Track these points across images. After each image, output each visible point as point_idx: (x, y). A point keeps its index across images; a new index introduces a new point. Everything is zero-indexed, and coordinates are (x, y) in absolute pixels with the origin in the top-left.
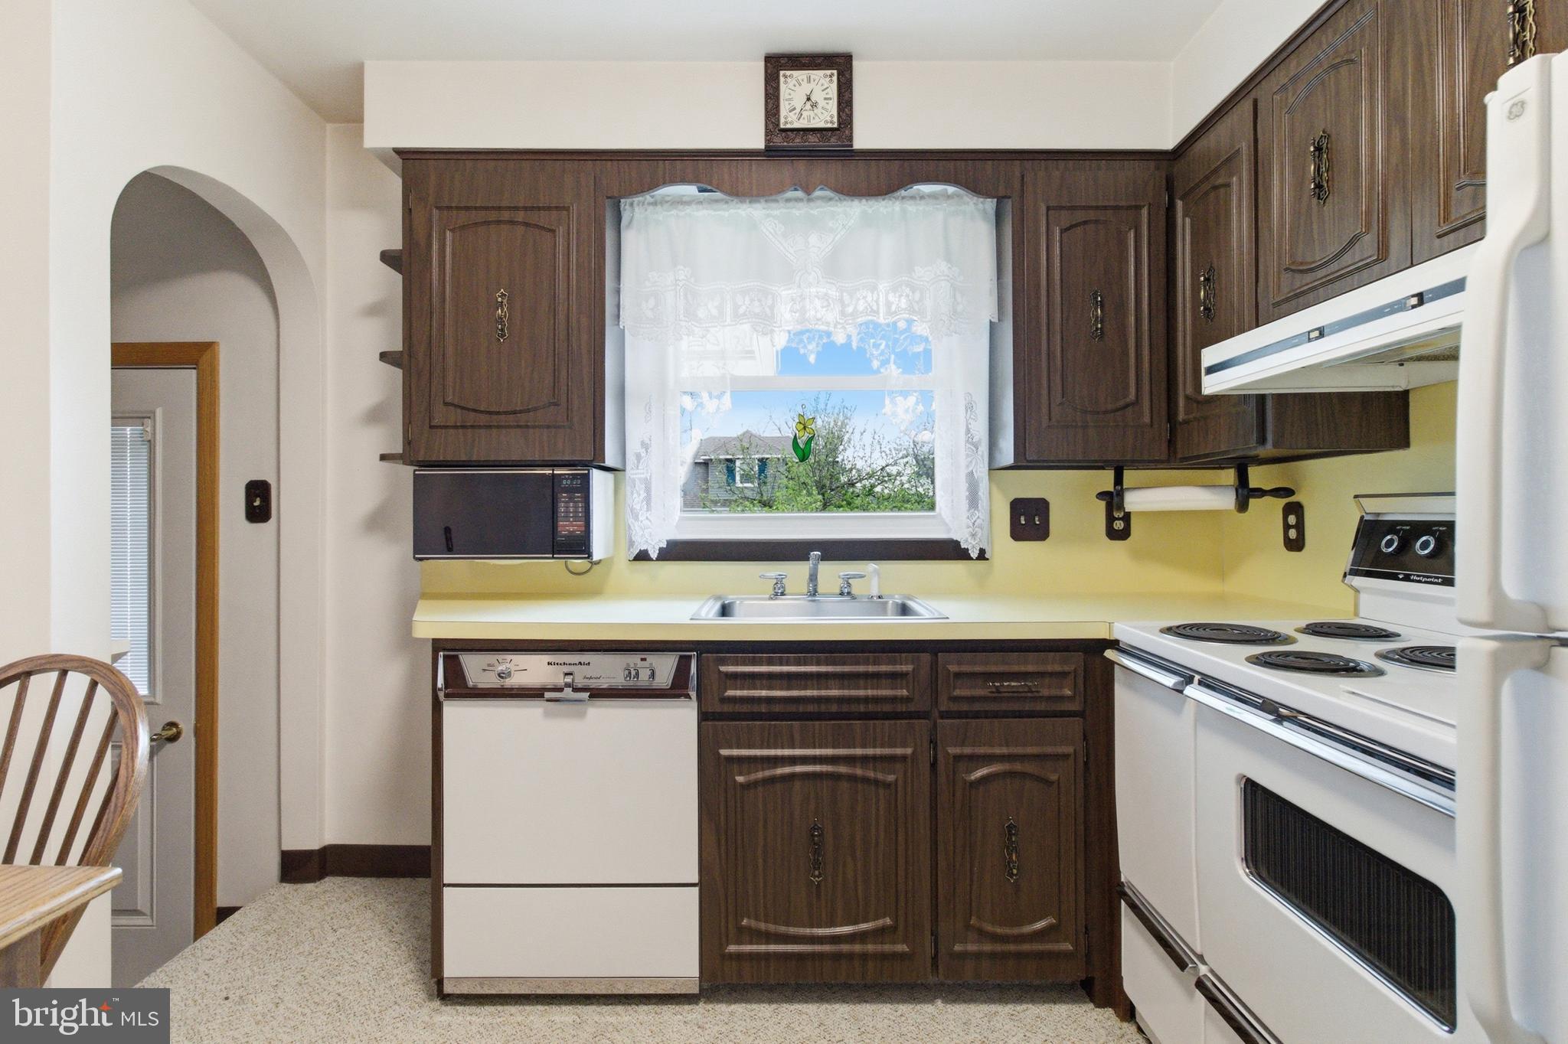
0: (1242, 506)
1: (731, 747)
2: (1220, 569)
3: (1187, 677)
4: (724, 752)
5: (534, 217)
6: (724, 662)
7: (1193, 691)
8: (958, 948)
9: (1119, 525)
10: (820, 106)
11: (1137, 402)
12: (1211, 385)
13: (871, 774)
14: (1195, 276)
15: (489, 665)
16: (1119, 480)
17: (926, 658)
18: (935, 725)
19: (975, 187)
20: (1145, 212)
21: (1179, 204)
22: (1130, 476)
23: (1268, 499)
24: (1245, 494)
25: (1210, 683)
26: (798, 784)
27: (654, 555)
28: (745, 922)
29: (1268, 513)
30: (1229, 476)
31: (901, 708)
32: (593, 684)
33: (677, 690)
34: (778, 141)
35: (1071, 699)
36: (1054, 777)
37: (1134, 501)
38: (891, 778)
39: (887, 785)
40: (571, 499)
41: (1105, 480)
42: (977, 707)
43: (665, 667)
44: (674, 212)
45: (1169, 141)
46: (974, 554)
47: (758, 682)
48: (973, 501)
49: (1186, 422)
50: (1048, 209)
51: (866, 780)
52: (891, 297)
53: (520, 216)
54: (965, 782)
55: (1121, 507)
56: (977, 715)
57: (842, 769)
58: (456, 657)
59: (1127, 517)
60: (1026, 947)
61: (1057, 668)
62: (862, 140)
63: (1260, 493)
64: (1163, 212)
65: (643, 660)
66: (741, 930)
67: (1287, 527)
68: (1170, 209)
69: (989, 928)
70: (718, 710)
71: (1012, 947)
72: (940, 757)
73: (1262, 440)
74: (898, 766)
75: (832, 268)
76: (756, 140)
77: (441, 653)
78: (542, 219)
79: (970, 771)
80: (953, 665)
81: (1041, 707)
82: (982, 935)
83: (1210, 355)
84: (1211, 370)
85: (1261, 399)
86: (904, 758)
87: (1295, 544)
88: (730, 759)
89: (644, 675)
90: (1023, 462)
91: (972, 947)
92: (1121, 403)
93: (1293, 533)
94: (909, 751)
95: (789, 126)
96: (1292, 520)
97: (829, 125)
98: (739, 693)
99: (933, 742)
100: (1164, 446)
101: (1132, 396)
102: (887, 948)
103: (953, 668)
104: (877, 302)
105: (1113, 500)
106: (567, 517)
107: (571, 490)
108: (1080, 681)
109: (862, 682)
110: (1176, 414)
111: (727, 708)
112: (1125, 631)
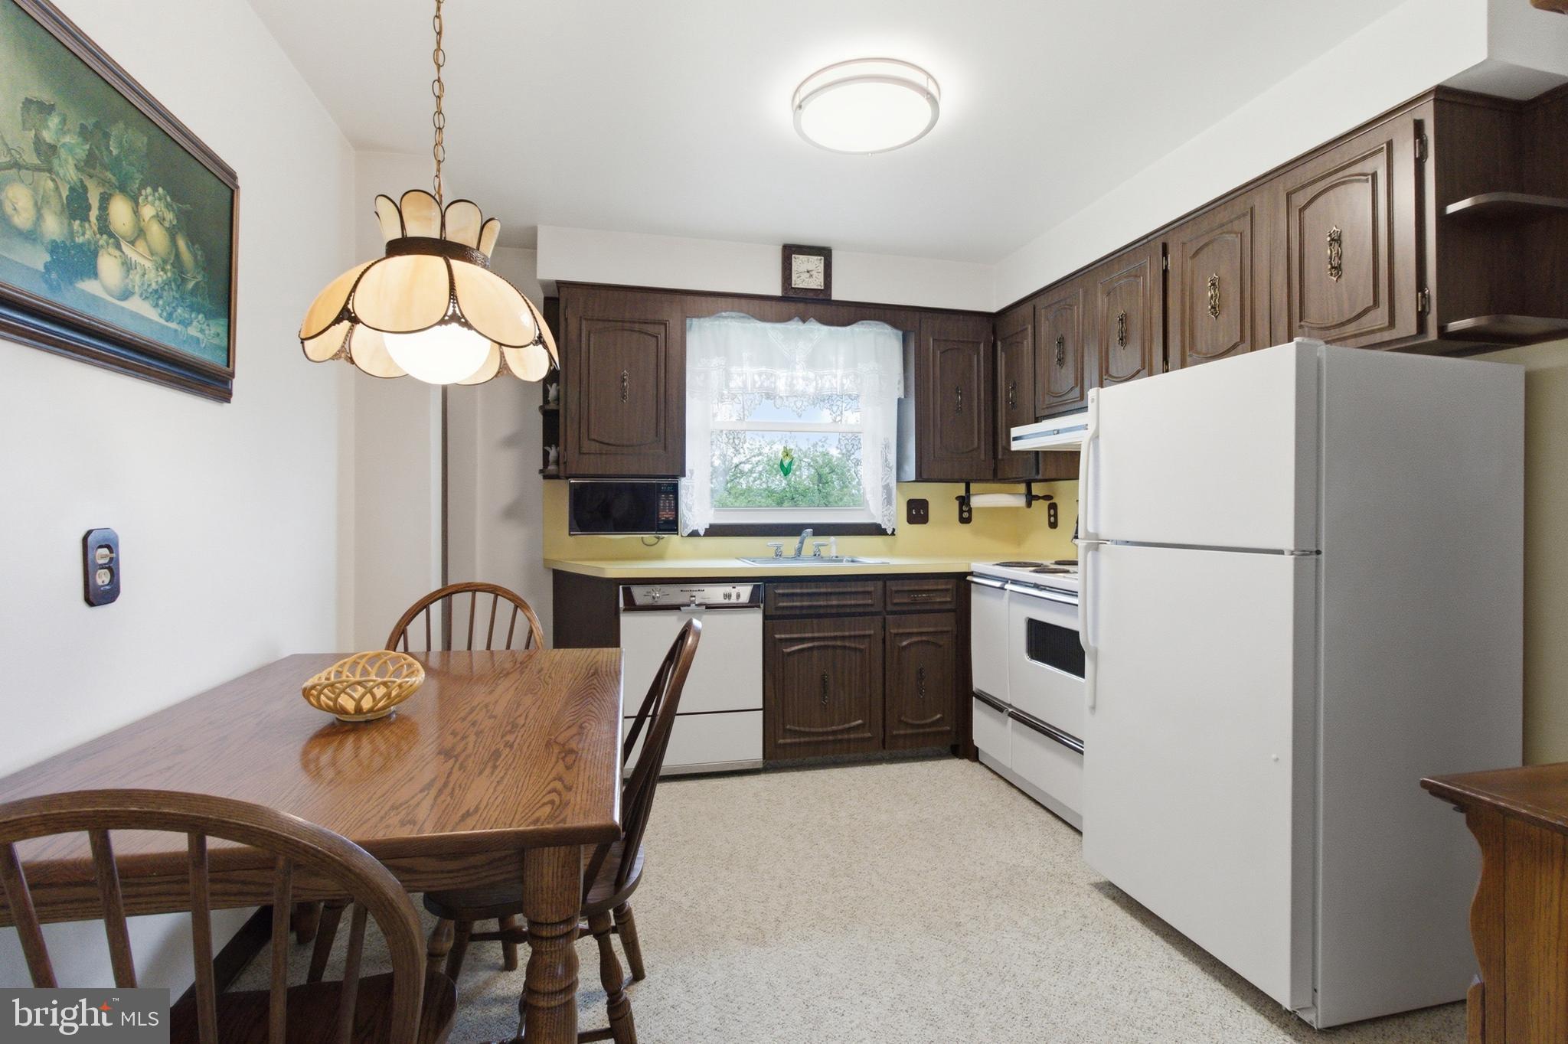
0: (1029, 505)
1: (780, 633)
2: (1018, 539)
3: (1006, 581)
4: (777, 636)
5: (646, 327)
6: (777, 588)
7: (1008, 587)
8: (895, 733)
9: (966, 515)
10: (814, 276)
11: (979, 447)
12: (1015, 446)
13: (853, 645)
14: (1007, 384)
15: (648, 592)
16: (968, 489)
17: (880, 584)
18: (885, 619)
19: (894, 325)
20: (982, 345)
21: (999, 343)
22: (973, 487)
23: (1041, 501)
24: (1030, 498)
25: (1015, 582)
26: (815, 653)
27: (702, 532)
28: (788, 727)
29: (1041, 508)
30: (1022, 488)
31: (868, 609)
32: (707, 601)
33: (753, 603)
34: (791, 294)
35: (950, 602)
36: (941, 643)
37: (976, 501)
38: (862, 647)
39: (861, 650)
40: (667, 498)
41: (960, 489)
42: (905, 608)
43: (745, 592)
44: (717, 322)
45: (994, 309)
46: (889, 532)
47: (795, 598)
48: (888, 501)
49: (1003, 460)
50: (933, 340)
51: (850, 648)
52: (845, 381)
53: (637, 326)
54: (899, 647)
55: (968, 504)
56: (904, 613)
57: (839, 643)
58: (629, 588)
59: (970, 511)
60: (928, 730)
61: (944, 587)
62: (837, 294)
63: (1037, 498)
64: (991, 345)
65: (734, 588)
66: (785, 730)
67: (1050, 516)
68: (994, 346)
69: (910, 721)
70: (774, 614)
71: (921, 731)
72: (887, 634)
73: (1038, 472)
74: (867, 640)
75: (811, 363)
76: (777, 291)
77: (621, 586)
78: (650, 329)
79: (901, 642)
80: (893, 586)
81: (936, 607)
82: (907, 725)
83: (1015, 432)
84: (1015, 439)
85: (1037, 453)
86: (870, 636)
87: (1053, 525)
88: (781, 640)
89: (734, 597)
90: (920, 478)
91: (902, 732)
92: (970, 448)
93: (1052, 519)
94: (872, 632)
95: (796, 286)
96: (1052, 512)
97: (819, 288)
98: (785, 604)
99: (884, 628)
100: (991, 472)
101: (976, 445)
102: (860, 735)
103: (894, 589)
104: (837, 383)
105: (964, 501)
106: (664, 510)
107: (667, 493)
108: (955, 593)
109: (848, 597)
110: (997, 456)
111: (779, 613)
112: (977, 566)
